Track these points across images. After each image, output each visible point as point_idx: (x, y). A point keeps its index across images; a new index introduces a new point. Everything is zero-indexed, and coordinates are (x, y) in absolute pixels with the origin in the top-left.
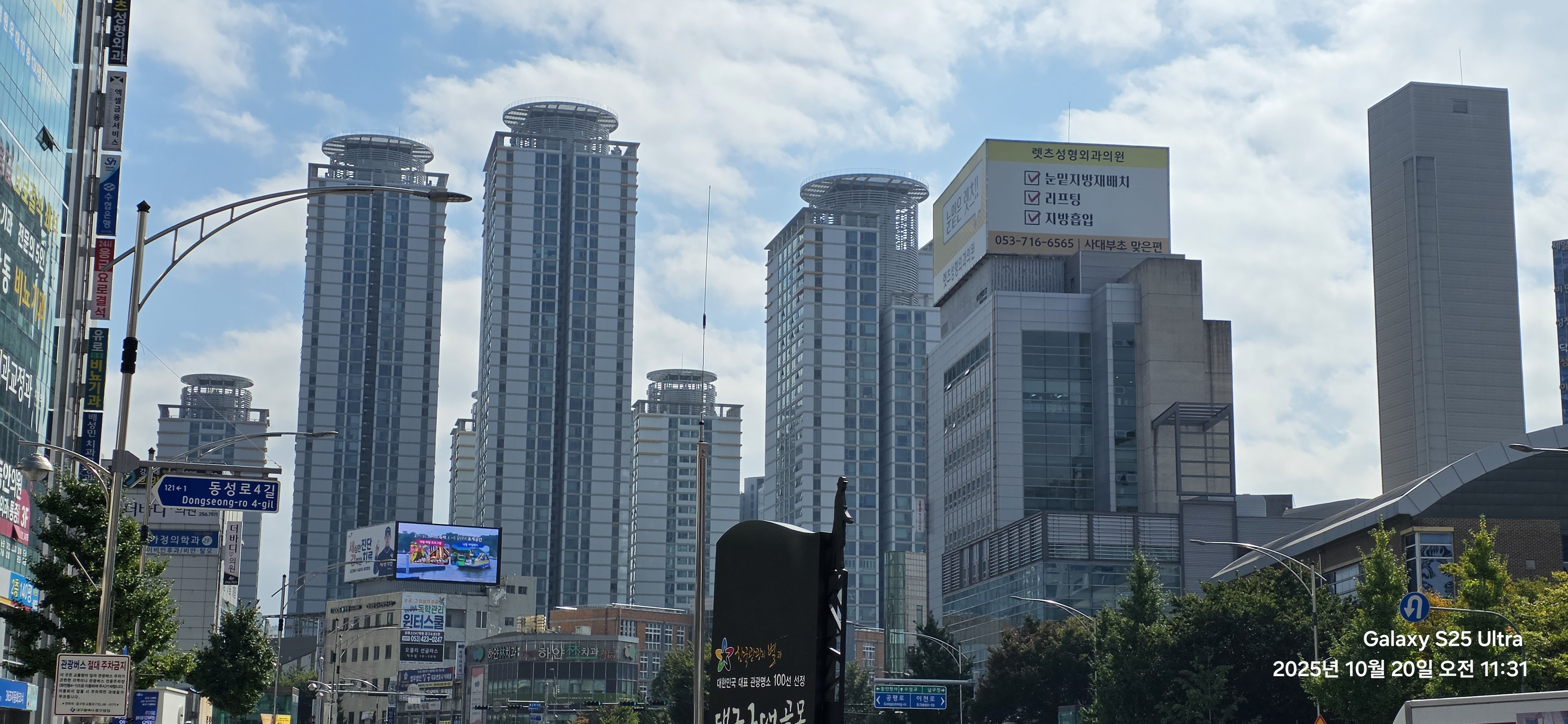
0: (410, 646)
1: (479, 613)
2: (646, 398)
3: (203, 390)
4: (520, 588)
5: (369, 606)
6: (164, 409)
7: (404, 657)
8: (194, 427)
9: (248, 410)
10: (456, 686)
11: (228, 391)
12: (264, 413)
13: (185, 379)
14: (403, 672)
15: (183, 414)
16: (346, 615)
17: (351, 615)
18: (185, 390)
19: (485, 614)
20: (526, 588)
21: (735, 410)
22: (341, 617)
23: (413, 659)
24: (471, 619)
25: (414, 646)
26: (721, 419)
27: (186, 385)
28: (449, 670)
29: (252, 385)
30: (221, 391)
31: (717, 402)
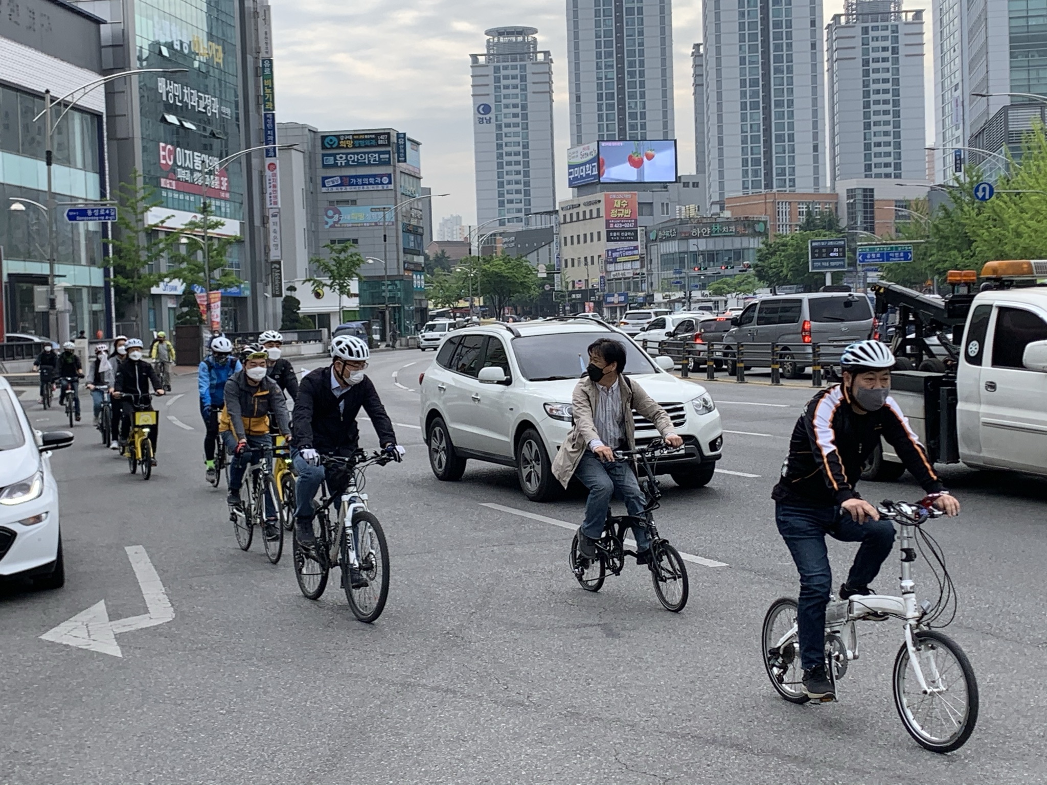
0: (613, 231)
1: (663, 204)
2: (843, 11)
3: (502, 39)
4: (694, 183)
5: (585, 205)
6: (474, 57)
7: (609, 239)
8: (497, 69)
9: (536, 53)
10: (642, 259)
11: (520, 39)
12: (547, 53)
13: (487, 33)
14: (608, 251)
15: (489, 61)
16: (571, 211)
17: (574, 211)
18: (488, 41)
19: (667, 204)
20: (698, 183)
21: (918, 14)
22: (568, 213)
23: (616, 241)
24: (657, 208)
25: (616, 231)
26: (907, 23)
27: (488, 37)
28: (636, 248)
29: (537, 32)
30: (514, 39)
31: (904, 8)
